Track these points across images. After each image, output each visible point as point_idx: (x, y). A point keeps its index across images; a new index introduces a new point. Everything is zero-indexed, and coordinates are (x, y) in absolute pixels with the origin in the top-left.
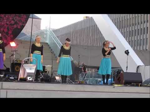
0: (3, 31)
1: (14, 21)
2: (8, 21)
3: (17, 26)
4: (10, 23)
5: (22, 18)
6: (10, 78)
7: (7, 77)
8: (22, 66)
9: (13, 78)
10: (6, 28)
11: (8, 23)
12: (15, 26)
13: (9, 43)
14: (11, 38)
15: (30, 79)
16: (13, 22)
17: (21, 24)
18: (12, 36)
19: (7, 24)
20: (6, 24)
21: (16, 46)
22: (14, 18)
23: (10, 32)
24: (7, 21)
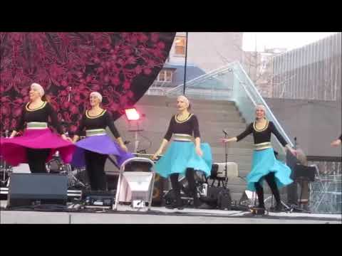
0: (110, 81)
1: (135, 56)
2: (121, 58)
3: (143, 71)
4: (126, 62)
5: (155, 48)
6: (95, 203)
7: (87, 201)
8: (122, 175)
9: (101, 203)
10: (117, 75)
11: (120, 62)
12: (138, 70)
13: (124, 113)
14: (128, 98)
15: (138, 204)
16: (132, 60)
17: (152, 64)
18: (131, 94)
19: (118, 66)
20: (116, 64)
21: (139, 120)
22: (135, 50)
23: (127, 85)
24: (117, 59)
